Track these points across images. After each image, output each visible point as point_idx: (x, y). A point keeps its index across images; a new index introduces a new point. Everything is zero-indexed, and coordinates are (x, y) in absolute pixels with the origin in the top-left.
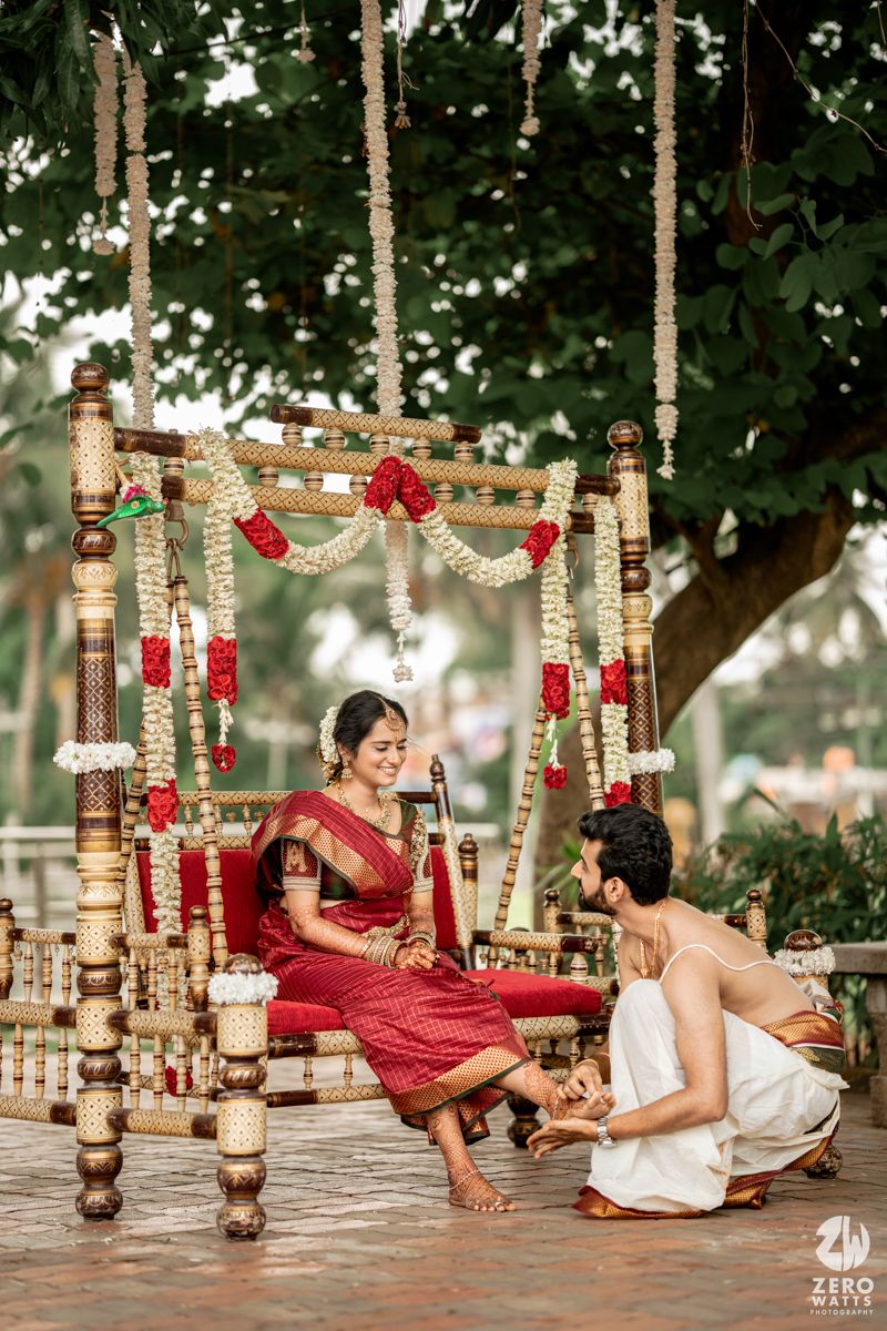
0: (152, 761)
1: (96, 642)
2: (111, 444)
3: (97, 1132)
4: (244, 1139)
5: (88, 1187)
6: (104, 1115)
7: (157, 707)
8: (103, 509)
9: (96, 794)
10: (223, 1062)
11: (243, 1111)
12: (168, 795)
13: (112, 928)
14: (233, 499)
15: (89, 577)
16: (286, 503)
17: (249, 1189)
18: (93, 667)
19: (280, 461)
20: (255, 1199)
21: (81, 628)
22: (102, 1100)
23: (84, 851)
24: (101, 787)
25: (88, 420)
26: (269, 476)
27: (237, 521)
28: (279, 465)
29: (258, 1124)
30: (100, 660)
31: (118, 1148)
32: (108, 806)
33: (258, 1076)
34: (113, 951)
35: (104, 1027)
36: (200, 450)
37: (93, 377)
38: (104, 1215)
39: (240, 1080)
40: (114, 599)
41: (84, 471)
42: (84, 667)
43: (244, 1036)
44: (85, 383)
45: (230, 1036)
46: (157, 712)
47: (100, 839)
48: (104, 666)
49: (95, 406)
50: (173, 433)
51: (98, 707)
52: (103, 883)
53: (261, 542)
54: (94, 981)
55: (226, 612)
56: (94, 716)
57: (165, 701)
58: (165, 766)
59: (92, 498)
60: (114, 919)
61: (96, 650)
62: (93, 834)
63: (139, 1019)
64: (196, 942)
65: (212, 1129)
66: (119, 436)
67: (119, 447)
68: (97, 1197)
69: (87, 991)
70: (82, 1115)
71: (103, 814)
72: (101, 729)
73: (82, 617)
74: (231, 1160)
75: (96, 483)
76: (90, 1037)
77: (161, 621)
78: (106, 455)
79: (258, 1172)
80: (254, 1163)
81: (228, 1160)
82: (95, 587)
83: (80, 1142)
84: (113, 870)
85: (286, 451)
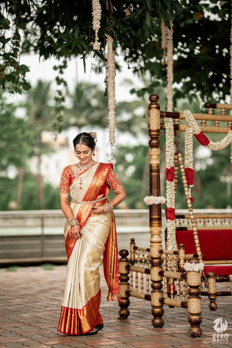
1: (155, 170)
2: (159, 116)
3: (156, 304)
4: (195, 310)
5: (155, 318)
6: (158, 299)
8: (157, 134)
9: (155, 211)
10: (189, 287)
11: (195, 302)
13: (159, 248)
15: (153, 152)
16: (208, 130)
17: (196, 324)
18: (154, 177)
19: (207, 119)
20: (199, 326)
21: (151, 166)
22: (158, 295)
23: (152, 227)
24: (156, 209)
25: (153, 110)
26: (204, 123)
27: (195, 135)
28: (207, 120)
29: (199, 305)
30: (156, 175)
31: (163, 308)
32: (158, 215)
33: (198, 292)
34: (159, 254)
35: (158, 275)
36: (184, 117)
37: (154, 98)
38: (159, 326)
39: (193, 292)
40: (160, 158)
41: (152, 124)
42: (151, 177)
43: (194, 281)
44: (153, 100)
45: (190, 280)
46: (170, 188)
47: (156, 224)
48: (157, 177)
49: (155, 106)
50: (177, 112)
51: (155, 188)
52: (157, 236)
53: (202, 141)
54: (155, 262)
56: (154, 190)
59: (154, 131)
60: (160, 246)
61: (154, 172)
62: (154, 222)
63: (166, 274)
64: (181, 253)
65: (186, 306)
66: (162, 114)
67: (161, 116)
68: (157, 321)
69: (153, 265)
70: (152, 298)
71: (156, 217)
72: (156, 194)
73: (151, 163)
74: (192, 315)
75: (155, 127)
76: (154, 278)
78: (158, 119)
79: (199, 319)
80: (198, 316)
81: (191, 315)
82: (155, 155)
83: (152, 306)
84: (159, 232)
85: (209, 116)
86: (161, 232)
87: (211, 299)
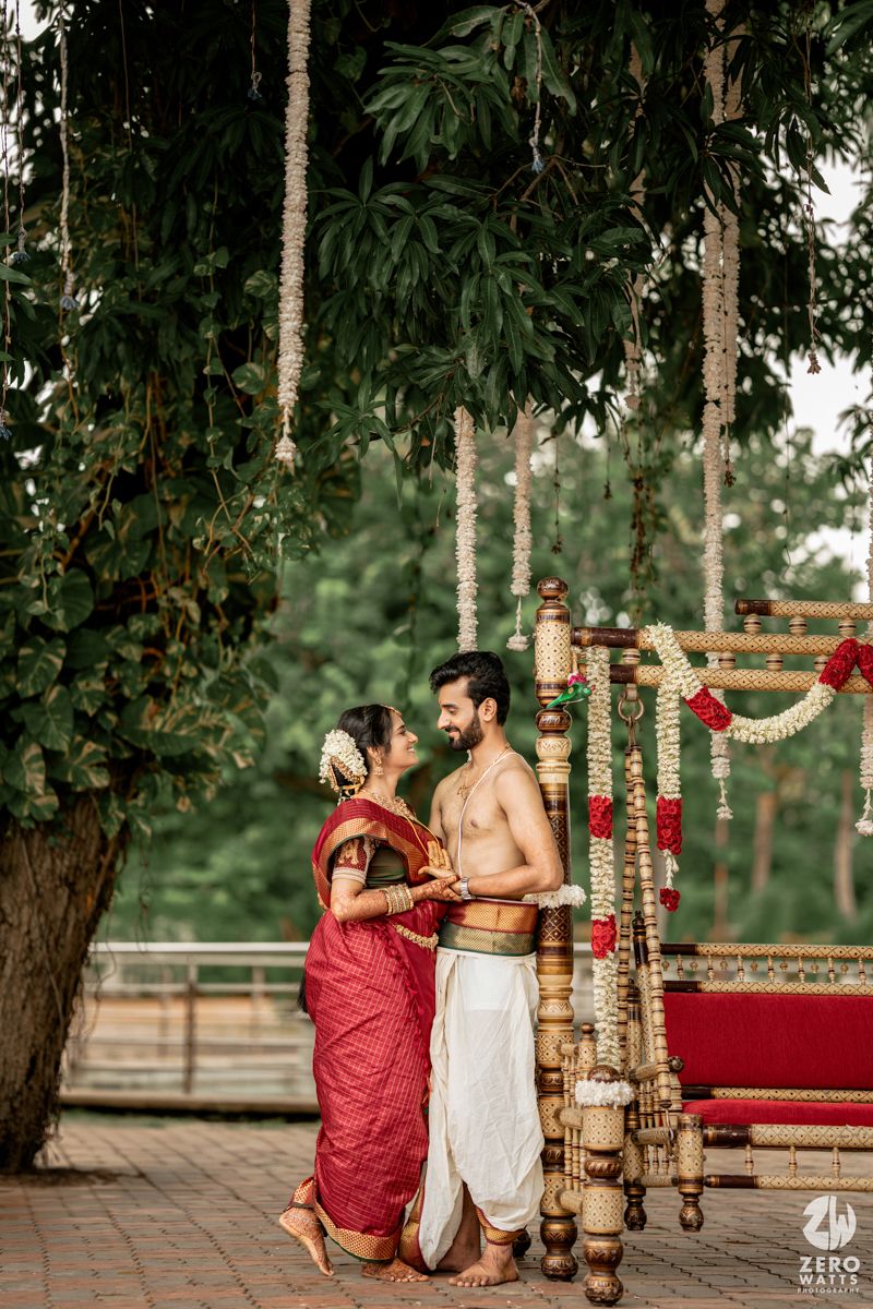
0: (596, 899)
2: (566, 641)
4: (598, 1221)
5: (549, 1252)
7: (599, 854)
8: (558, 694)
11: (597, 1196)
12: (608, 928)
14: (678, 682)
15: (543, 749)
17: (608, 1263)
20: (614, 1272)
24: (551, 920)
25: (548, 623)
26: (727, 659)
27: (683, 700)
31: (573, 1222)
32: (558, 936)
33: (616, 1168)
34: (560, 1057)
36: (651, 644)
37: (550, 588)
38: (557, 1276)
39: (595, 1169)
40: (569, 767)
43: (596, 1133)
44: (545, 593)
46: (600, 859)
47: (551, 964)
49: (553, 612)
52: (556, 1001)
54: (546, 1081)
55: (669, 776)
57: (606, 850)
58: (605, 903)
59: (549, 686)
62: (549, 960)
66: (577, 633)
67: (576, 642)
68: (555, 1261)
71: (556, 944)
75: (549, 674)
77: (604, 784)
78: (559, 650)
80: (612, 1241)
82: (551, 757)
83: (542, 1214)
84: (566, 990)
85: (742, 639)
86: (571, 990)
87: (686, 1195)
